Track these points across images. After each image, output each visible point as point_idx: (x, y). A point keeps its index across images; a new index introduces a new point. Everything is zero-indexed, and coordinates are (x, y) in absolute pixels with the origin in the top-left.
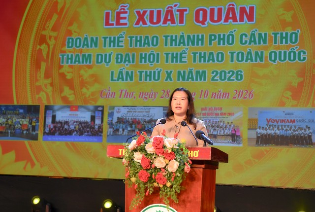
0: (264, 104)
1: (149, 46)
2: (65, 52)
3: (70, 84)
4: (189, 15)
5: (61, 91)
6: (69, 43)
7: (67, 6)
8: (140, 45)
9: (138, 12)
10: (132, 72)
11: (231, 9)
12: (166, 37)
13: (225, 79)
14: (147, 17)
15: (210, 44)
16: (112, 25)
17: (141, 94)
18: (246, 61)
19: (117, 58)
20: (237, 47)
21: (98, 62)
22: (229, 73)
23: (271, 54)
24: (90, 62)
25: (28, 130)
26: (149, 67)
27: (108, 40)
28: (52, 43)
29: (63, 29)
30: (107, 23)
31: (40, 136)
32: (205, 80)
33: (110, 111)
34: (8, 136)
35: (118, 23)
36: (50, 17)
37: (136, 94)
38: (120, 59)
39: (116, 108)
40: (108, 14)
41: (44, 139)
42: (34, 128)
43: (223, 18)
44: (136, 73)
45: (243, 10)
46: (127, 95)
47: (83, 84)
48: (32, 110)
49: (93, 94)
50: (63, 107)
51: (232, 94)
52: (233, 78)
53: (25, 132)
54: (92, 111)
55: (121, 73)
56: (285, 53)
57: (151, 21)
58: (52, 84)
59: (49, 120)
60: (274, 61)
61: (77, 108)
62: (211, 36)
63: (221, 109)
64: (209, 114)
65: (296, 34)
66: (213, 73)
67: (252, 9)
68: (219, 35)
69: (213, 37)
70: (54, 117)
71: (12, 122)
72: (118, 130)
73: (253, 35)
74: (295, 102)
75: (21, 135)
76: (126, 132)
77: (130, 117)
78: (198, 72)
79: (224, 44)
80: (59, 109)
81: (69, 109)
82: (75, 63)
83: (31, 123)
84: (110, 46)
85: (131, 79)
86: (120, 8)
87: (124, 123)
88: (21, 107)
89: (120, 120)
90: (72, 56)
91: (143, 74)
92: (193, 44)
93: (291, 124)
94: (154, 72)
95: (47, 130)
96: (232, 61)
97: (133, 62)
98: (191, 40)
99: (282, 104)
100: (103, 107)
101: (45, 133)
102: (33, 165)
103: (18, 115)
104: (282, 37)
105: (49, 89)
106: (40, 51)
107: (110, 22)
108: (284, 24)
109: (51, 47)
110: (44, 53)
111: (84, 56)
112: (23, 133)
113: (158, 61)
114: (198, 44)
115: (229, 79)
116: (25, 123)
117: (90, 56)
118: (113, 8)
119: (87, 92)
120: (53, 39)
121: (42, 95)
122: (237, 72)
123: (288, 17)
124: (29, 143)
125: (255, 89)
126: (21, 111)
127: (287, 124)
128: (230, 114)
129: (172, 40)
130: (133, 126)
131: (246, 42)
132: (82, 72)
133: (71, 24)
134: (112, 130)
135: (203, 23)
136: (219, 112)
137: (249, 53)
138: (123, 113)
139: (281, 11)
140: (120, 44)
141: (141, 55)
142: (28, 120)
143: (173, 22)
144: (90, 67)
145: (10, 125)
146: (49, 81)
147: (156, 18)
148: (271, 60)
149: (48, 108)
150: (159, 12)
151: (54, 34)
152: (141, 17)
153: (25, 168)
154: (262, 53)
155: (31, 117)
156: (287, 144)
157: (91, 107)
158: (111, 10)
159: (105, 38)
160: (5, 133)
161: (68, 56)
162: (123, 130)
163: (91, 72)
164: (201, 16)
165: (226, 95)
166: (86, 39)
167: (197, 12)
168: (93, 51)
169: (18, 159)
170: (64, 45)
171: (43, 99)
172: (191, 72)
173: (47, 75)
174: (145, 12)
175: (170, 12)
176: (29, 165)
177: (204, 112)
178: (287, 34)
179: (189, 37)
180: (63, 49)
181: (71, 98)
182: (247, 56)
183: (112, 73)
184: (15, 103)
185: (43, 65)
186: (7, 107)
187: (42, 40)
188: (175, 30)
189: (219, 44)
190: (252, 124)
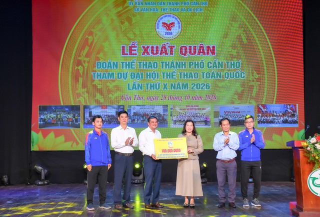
0: (222, 103)
1: (152, 68)
2: (96, 71)
3: (100, 91)
4: (176, 49)
5: (95, 96)
6: (98, 65)
7: (95, 41)
8: (146, 68)
9: (143, 47)
10: (142, 84)
11: (201, 47)
12: (163, 63)
13: (199, 88)
14: (149, 50)
15: (190, 68)
16: (127, 54)
17: (148, 98)
18: (212, 78)
19: (131, 75)
20: (206, 69)
21: (118, 78)
22: (202, 85)
23: (225, 74)
24: (113, 78)
25: (72, 121)
26: (153, 81)
27: (124, 64)
28: (86, 65)
29: (93, 56)
30: (123, 53)
31: (82, 125)
32: (187, 89)
33: (129, 108)
34: (58, 126)
35: (131, 53)
36: (83, 48)
37: (145, 98)
38: (133, 76)
39: (132, 107)
40: (123, 47)
41: (84, 127)
42: (77, 120)
43: (197, 52)
44: (144, 84)
45: (208, 47)
46: (139, 98)
47: (109, 91)
48: (75, 109)
49: (116, 98)
50: (96, 107)
51: (204, 97)
52: (204, 87)
53: (70, 123)
54: (116, 109)
55: (134, 84)
56: (233, 73)
57: (152, 53)
58: (87, 92)
59: (87, 115)
60: (227, 78)
61: (106, 107)
62: (190, 63)
63: (198, 106)
64: (191, 109)
65: (239, 63)
66: (192, 85)
67: (214, 47)
68: (195, 63)
69: (191, 64)
70: (90, 113)
71: (61, 117)
72: (134, 120)
73: (215, 63)
74: (239, 101)
75: (68, 125)
76: (139, 121)
77: (141, 112)
78: (183, 84)
79: (198, 67)
80: (94, 108)
81: (100, 108)
82: (103, 78)
83: (74, 117)
84: (126, 68)
85: (141, 89)
86: (131, 44)
87: (138, 116)
88: (67, 107)
89: (135, 114)
90: (100, 73)
91: (149, 85)
92: (180, 67)
93: (238, 114)
94: (156, 84)
95: (86, 121)
96: (203, 78)
97: (142, 78)
98: (178, 65)
99: (233, 103)
100: (124, 106)
101: (84, 123)
102: (77, 143)
103: (65, 112)
104: (231, 64)
105: (86, 95)
106: (78, 70)
107: (126, 53)
108: (232, 57)
109: (86, 68)
110: (81, 72)
111: (109, 74)
112: (69, 123)
113: (158, 78)
114: (182, 68)
115: (202, 88)
116: (70, 117)
117: (113, 74)
118: (127, 44)
119: (113, 96)
120: (86, 62)
121: (82, 99)
122: (207, 84)
123: (234, 53)
124: (74, 130)
125: (217, 94)
126: (67, 109)
127: (236, 114)
128: (203, 109)
129: (166, 65)
130: (144, 117)
131: (211, 67)
132: (108, 84)
133: (98, 53)
134: (130, 120)
135: (185, 55)
136: (197, 108)
137: (213, 73)
138: (137, 109)
139: (230, 49)
140: (133, 66)
141: (147, 73)
142: (72, 115)
143: (166, 53)
144: (113, 81)
145: (60, 119)
146: (85, 90)
147: (155, 51)
148: (226, 77)
149: (85, 107)
150: (157, 47)
151: (87, 59)
152: (146, 50)
153: (72, 146)
154: (220, 73)
155: (74, 113)
156: (236, 125)
157: (115, 106)
158: (126, 45)
159: (123, 63)
160: (56, 124)
161: (98, 73)
162: (138, 120)
163: (114, 84)
164: (184, 51)
165: (201, 98)
166: (110, 63)
167: (181, 49)
168: (115, 71)
169: (66, 140)
170: (94, 66)
171: (82, 101)
172: (179, 84)
173: (84, 86)
174: (148, 47)
175: (164, 47)
176: (75, 144)
177: (188, 108)
178: (234, 62)
179: (177, 63)
180: (94, 69)
181: (102, 101)
182: (212, 75)
183: (129, 84)
184: (62, 104)
185: (81, 80)
186: (56, 107)
187: (79, 63)
188: (168, 58)
189: (195, 67)
190: (216, 114)
